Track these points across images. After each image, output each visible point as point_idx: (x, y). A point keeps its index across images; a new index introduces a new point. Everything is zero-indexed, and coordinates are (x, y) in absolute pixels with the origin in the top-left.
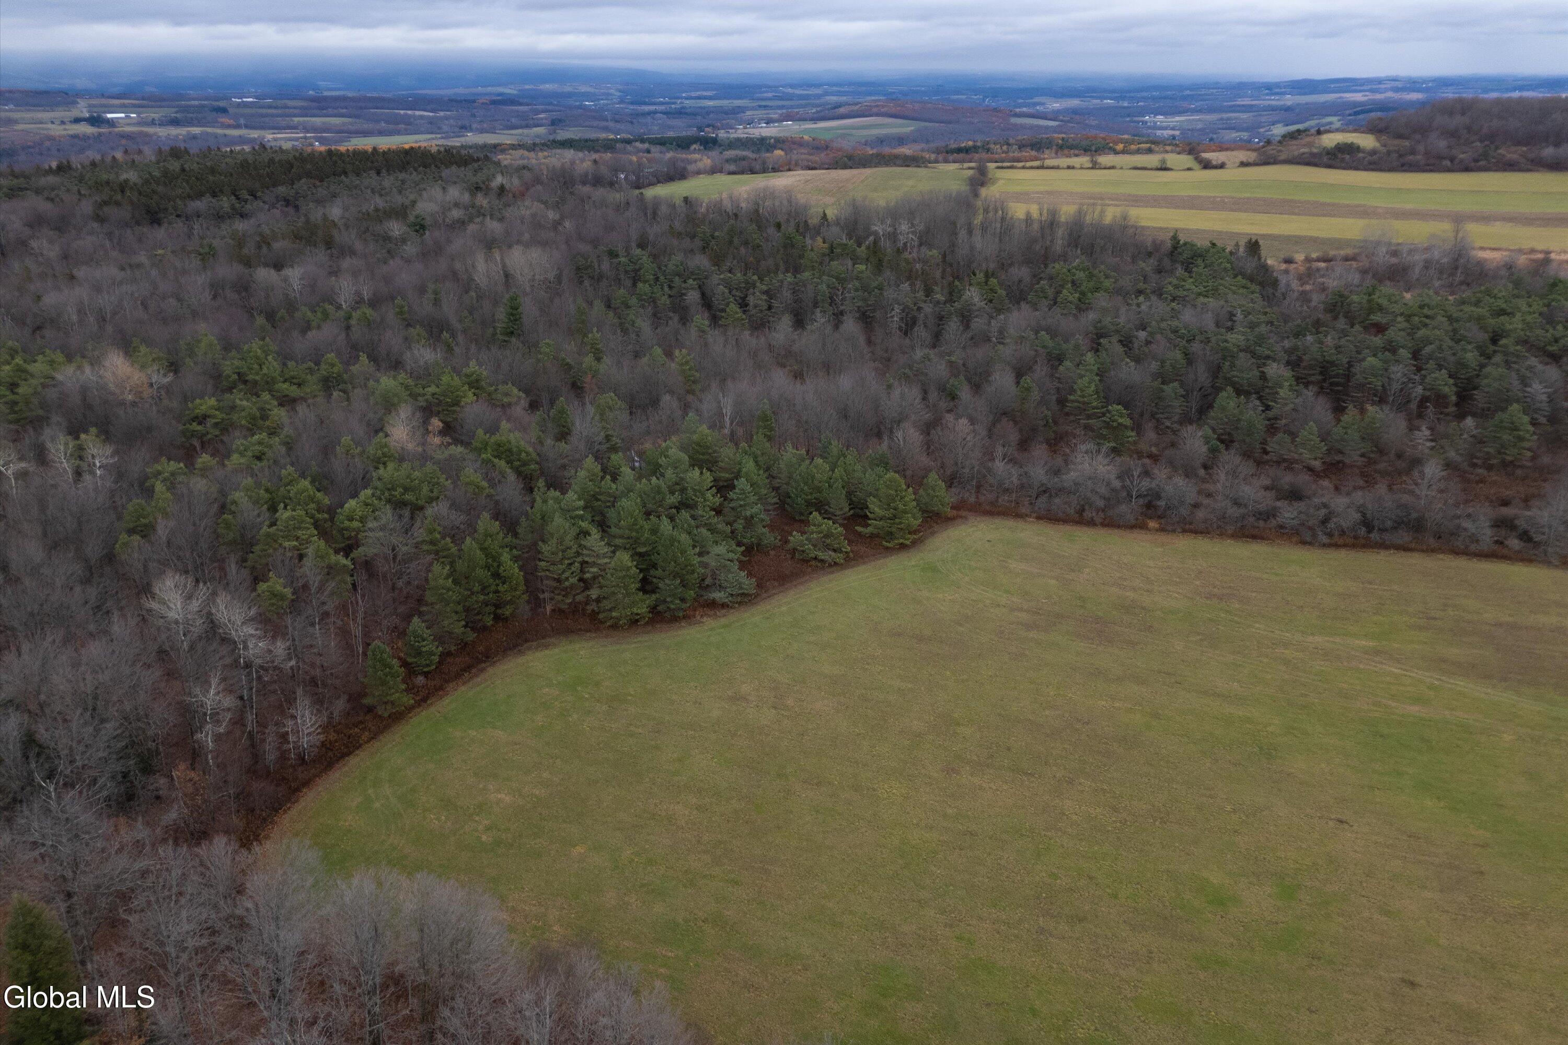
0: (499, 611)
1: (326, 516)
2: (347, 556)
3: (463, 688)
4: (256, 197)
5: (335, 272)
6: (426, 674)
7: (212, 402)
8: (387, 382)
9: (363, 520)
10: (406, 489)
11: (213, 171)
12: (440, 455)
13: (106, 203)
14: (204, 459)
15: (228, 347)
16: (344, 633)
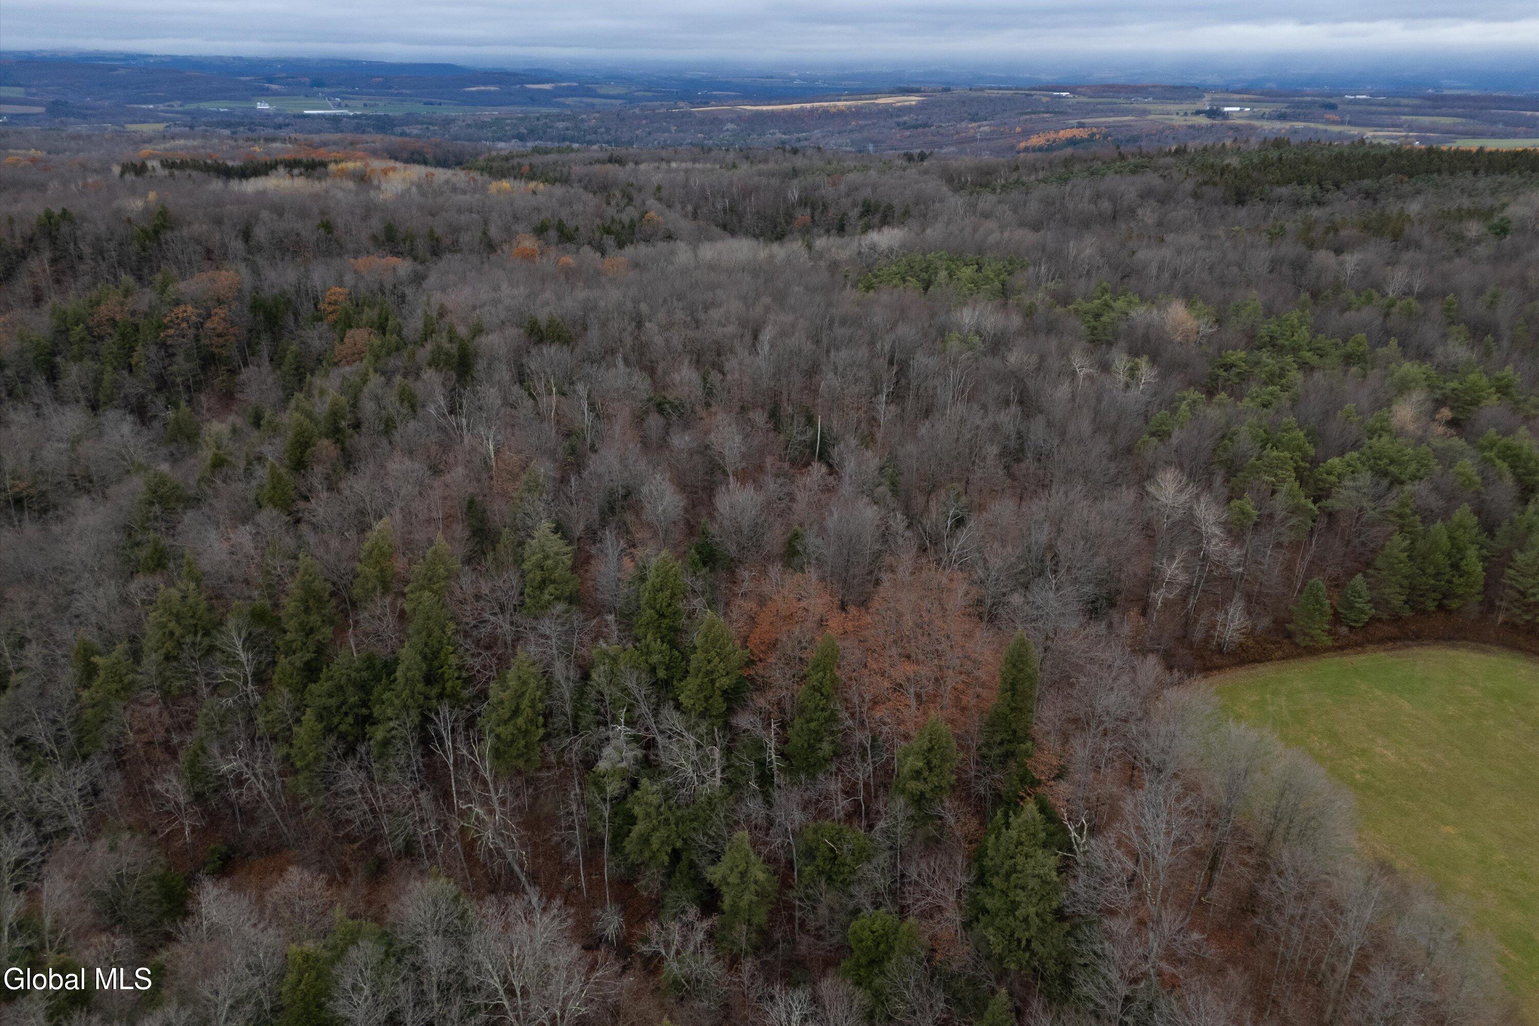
0: (1446, 602)
1: (1308, 465)
2: (1315, 502)
3: (1383, 654)
4: (1338, 188)
5: (1392, 263)
6: (1351, 628)
7: (1243, 354)
8: (1410, 368)
9: (1340, 476)
10: (1392, 462)
11: (1307, 161)
12: (1438, 443)
13: (1205, 183)
14: (1223, 395)
15: (1269, 312)
16: (1289, 568)
